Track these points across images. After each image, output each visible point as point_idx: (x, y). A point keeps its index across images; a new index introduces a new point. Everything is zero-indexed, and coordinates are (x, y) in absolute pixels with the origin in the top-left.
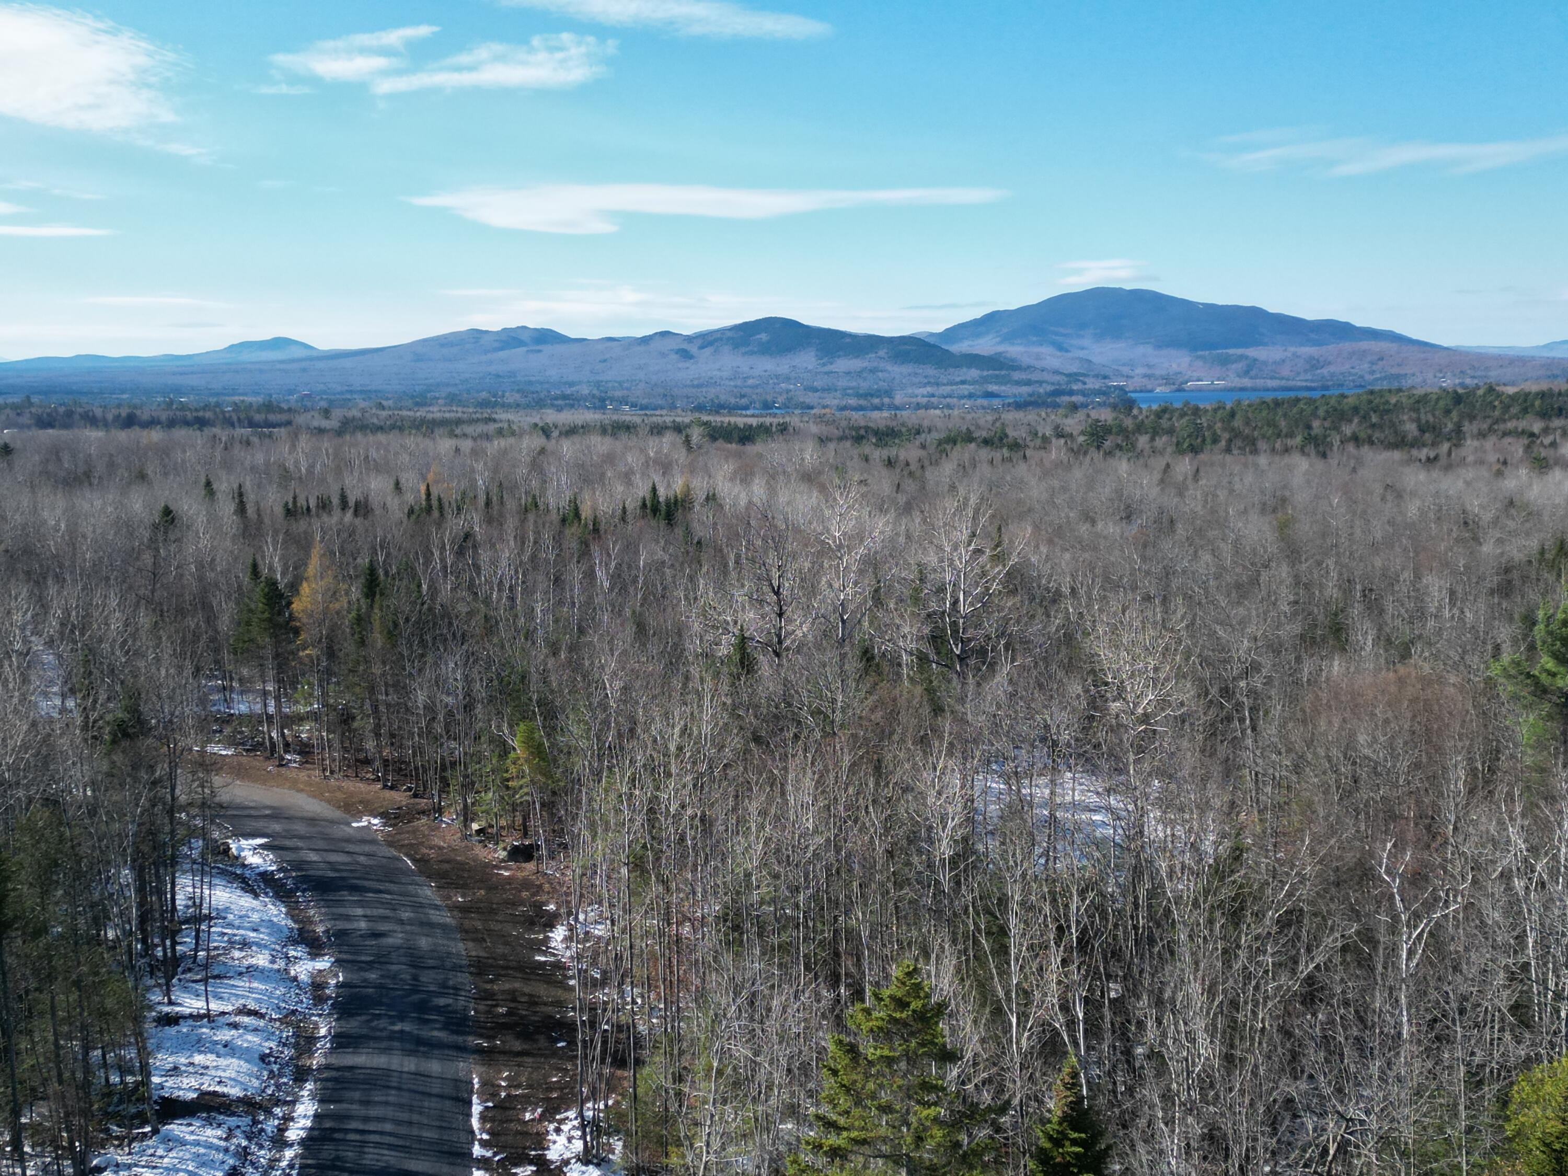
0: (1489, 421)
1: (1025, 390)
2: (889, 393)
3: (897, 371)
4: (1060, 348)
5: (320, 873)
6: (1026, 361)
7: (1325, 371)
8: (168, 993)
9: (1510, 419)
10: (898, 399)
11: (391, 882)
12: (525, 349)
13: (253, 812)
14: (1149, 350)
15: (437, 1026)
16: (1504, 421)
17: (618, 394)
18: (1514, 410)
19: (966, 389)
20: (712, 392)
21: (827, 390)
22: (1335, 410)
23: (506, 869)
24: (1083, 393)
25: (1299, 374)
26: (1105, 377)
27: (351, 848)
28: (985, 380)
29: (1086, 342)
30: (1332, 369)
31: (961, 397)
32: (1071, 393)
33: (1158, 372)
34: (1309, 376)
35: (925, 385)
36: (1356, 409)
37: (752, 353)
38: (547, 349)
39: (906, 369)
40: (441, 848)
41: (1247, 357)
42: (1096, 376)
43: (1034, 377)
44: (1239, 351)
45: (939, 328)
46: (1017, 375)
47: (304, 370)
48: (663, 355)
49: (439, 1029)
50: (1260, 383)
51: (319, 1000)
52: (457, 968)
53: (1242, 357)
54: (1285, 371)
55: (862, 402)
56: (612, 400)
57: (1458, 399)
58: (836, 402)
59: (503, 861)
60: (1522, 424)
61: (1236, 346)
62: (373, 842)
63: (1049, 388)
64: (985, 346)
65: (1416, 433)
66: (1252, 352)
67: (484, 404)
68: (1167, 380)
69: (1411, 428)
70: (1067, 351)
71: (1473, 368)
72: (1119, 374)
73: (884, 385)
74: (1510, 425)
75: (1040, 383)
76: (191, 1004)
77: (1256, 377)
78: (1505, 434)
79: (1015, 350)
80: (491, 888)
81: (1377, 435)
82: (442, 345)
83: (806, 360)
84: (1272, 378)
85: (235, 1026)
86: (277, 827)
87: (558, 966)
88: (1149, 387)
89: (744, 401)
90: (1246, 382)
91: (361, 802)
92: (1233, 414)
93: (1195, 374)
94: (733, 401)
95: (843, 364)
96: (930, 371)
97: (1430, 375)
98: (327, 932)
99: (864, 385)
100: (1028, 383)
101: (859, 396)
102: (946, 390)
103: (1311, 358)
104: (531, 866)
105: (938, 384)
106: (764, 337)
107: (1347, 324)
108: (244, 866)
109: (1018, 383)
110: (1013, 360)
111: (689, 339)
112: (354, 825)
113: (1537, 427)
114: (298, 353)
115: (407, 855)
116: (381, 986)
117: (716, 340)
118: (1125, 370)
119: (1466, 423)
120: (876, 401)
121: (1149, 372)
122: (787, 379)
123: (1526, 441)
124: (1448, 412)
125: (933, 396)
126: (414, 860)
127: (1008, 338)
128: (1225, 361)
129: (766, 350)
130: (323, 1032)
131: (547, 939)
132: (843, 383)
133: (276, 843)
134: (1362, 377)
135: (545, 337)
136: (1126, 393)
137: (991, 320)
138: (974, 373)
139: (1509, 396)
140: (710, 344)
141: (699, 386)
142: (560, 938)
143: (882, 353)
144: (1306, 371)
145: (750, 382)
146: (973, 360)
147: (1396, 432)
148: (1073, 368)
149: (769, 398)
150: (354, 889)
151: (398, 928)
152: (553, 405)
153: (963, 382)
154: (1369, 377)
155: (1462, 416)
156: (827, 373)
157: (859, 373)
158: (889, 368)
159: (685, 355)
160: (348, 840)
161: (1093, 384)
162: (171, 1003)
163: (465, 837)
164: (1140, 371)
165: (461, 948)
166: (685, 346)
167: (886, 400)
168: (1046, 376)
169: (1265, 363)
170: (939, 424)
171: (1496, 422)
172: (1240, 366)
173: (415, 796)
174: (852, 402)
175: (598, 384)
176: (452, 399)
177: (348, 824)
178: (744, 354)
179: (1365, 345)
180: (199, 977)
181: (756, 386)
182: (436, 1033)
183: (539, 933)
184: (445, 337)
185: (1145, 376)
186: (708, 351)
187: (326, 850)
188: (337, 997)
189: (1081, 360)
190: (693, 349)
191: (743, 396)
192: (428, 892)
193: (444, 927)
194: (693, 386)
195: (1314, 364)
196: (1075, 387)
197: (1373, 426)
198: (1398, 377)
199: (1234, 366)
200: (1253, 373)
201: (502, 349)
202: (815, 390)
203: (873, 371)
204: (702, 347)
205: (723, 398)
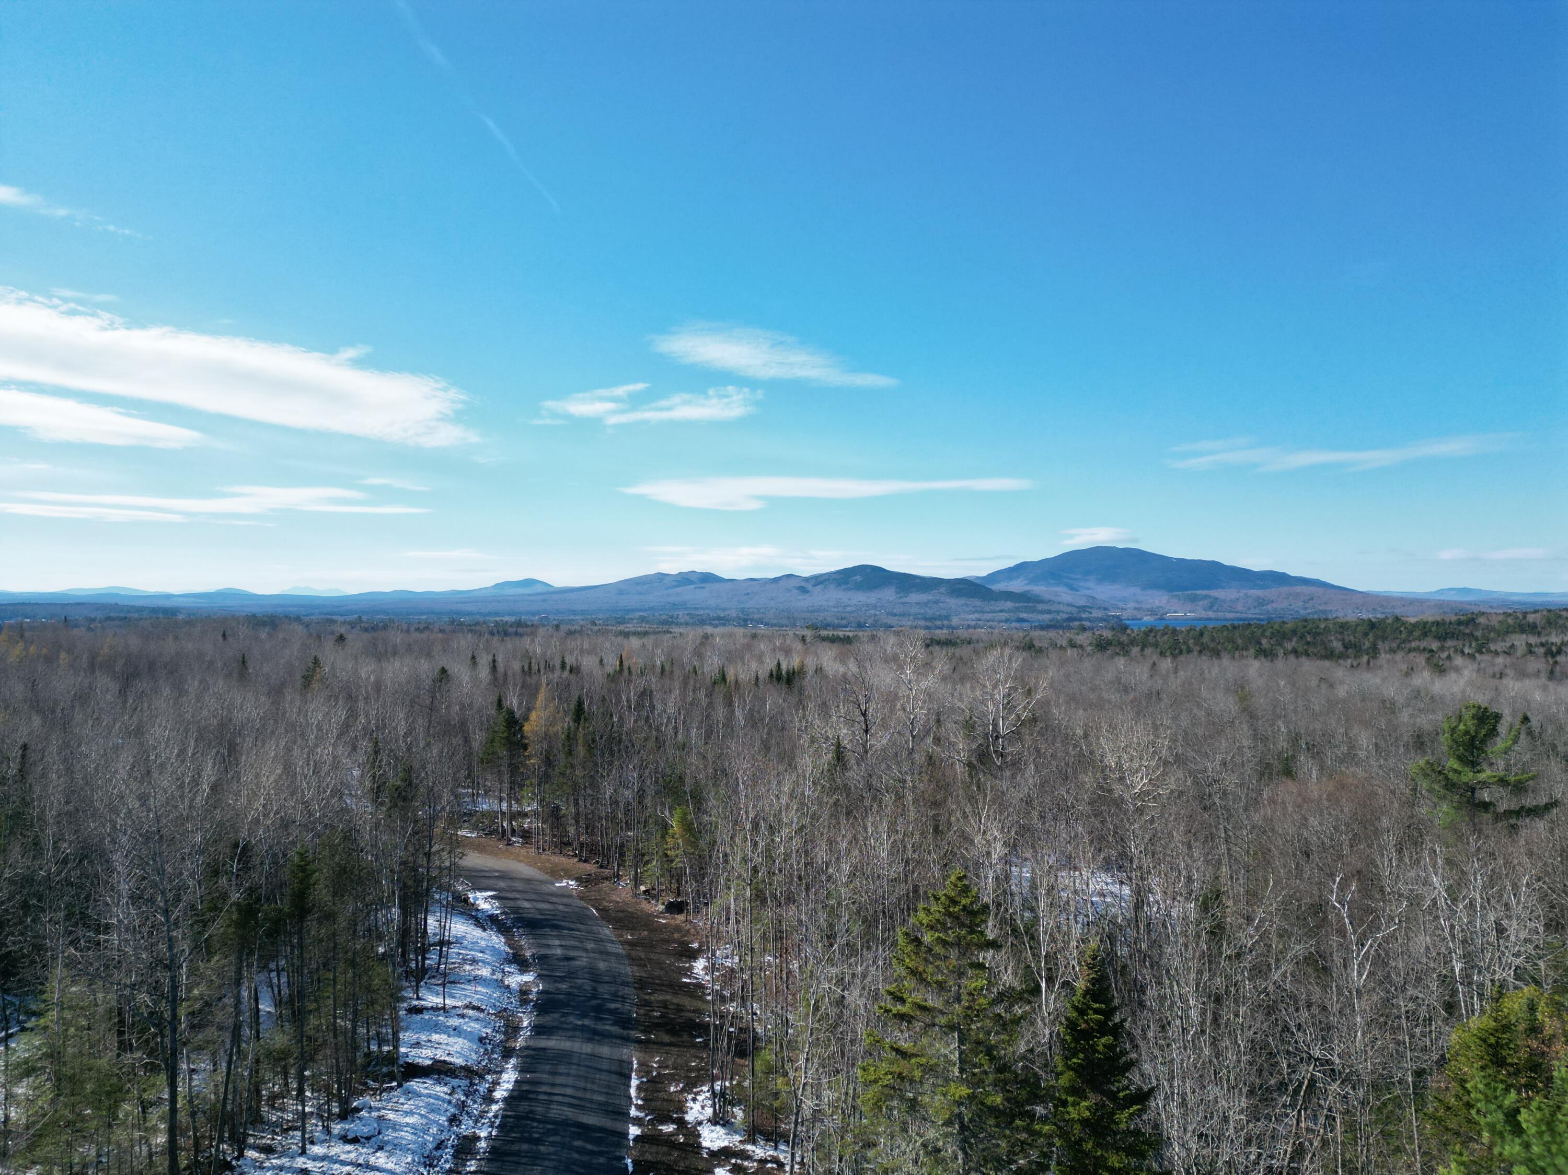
0: (1398, 641)
1: (1047, 617)
2: (947, 618)
3: (953, 602)
4: (1072, 588)
5: (531, 916)
6: (1047, 596)
7: (1269, 607)
8: (417, 992)
9: (1414, 640)
10: (955, 621)
11: (582, 924)
12: (693, 586)
13: (487, 874)
14: (1138, 590)
15: (609, 1022)
16: (1410, 641)
17: (756, 616)
18: (1417, 634)
19: (1004, 616)
20: (822, 616)
21: (903, 615)
22: (1279, 632)
23: (664, 918)
24: (1089, 620)
25: (1249, 609)
26: (1105, 609)
27: (554, 899)
28: (1017, 609)
29: (1091, 584)
30: (1274, 605)
31: (1000, 621)
32: (1081, 619)
33: (1144, 606)
34: (1257, 611)
35: (974, 613)
36: (1294, 632)
37: (850, 589)
38: (708, 586)
39: (962, 601)
40: (617, 902)
41: (1210, 597)
42: (1099, 608)
43: (1053, 608)
44: (1205, 592)
45: (984, 574)
46: (1040, 607)
47: (544, 600)
48: (788, 590)
49: (611, 1025)
50: (1220, 615)
51: (524, 1002)
52: (625, 984)
53: (1206, 597)
54: (1240, 607)
55: (928, 624)
56: (752, 620)
57: (1372, 625)
58: (910, 623)
59: (662, 913)
60: (1423, 644)
61: (1202, 588)
62: (570, 896)
63: (1065, 616)
64: (1017, 586)
65: (1341, 649)
66: (1214, 593)
67: (665, 622)
68: (1152, 612)
69: (1337, 645)
70: (1077, 590)
71: (1382, 606)
72: (1117, 608)
73: (944, 612)
74: (1413, 645)
75: (1058, 612)
76: (432, 999)
77: (1217, 611)
78: (1410, 651)
79: (1039, 589)
80: (651, 931)
81: (1311, 650)
82: (637, 584)
83: (888, 594)
84: (1229, 612)
85: (463, 1016)
86: (502, 884)
87: (700, 986)
88: (1139, 616)
89: (844, 622)
90: (1211, 614)
91: (562, 870)
92: (1201, 634)
93: (1173, 608)
94: (836, 622)
95: (914, 597)
96: (977, 602)
97: (1350, 611)
98: (533, 955)
99: (930, 612)
100: (1049, 612)
101: (926, 619)
102: (989, 616)
103: (1259, 597)
104: (681, 917)
105: (983, 612)
106: (858, 578)
107: (1284, 574)
108: (478, 910)
109: (1042, 612)
110: (1038, 596)
111: (807, 580)
112: (557, 885)
113: (1435, 645)
114: (539, 589)
115: (592, 906)
116: (569, 994)
117: (825, 580)
118: (1121, 604)
119: (1380, 643)
120: (938, 623)
121: (1138, 606)
122: (875, 607)
123: (1427, 655)
124: (1366, 635)
125: (979, 620)
126: (597, 909)
127: (1032, 581)
128: (1194, 599)
129: (859, 587)
130: (525, 1024)
131: (691, 968)
132: (914, 610)
133: (501, 895)
134: (1297, 612)
135: (708, 579)
136: (1122, 620)
137: (1021, 569)
138: (1009, 605)
139: (1411, 624)
140: (821, 583)
141: (812, 611)
142: (701, 967)
143: (942, 590)
144: (1255, 607)
145: (849, 609)
146: (1009, 596)
147: (1326, 648)
148: (1082, 602)
149: (862, 620)
150: (556, 927)
151: (584, 954)
152: (711, 624)
153: (1001, 611)
154: (1302, 612)
155: (1377, 637)
156: (903, 603)
157: (926, 604)
158: (948, 600)
159: (803, 590)
160: (552, 895)
161: (1096, 614)
162: (418, 998)
163: (636, 895)
164: (1131, 605)
165: (629, 971)
166: (803, 584)
167: (945, 623)
168: (1062, 607)
169: (1224, 601)
170: (985, 638)
171: (1404, 642)
172: (1205, 602)
173: (601, 867)
174: (922, 623)
175: (743, 610)
176: (643, 619)
177: (553, 884)
178: (844, 590)
179: (1299, 589)
180: (440, 982)
181: (853, 612)
182: (607, 1027)
183: (686, 962)
184: (640, 578)
185: (1135, 609)
186: (819, 588)
187: (536, 901)
188: (537, 1000)
189: (1087, 596)
190: (809, 586)
191: (842, 619)
192: (607, 931)
193: (617, 955)
194: (808, 612)
195: (1261, 602)
196: (1084, 616)
197: (1308, 643)
198: (1324, 612)
199: (1201, 603)
200: (1215, 608)
201: (677, 586)
202: (895, 615)
203: (936, 602)
204: (815, 585)
205: (829, 620)
